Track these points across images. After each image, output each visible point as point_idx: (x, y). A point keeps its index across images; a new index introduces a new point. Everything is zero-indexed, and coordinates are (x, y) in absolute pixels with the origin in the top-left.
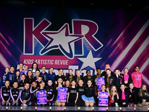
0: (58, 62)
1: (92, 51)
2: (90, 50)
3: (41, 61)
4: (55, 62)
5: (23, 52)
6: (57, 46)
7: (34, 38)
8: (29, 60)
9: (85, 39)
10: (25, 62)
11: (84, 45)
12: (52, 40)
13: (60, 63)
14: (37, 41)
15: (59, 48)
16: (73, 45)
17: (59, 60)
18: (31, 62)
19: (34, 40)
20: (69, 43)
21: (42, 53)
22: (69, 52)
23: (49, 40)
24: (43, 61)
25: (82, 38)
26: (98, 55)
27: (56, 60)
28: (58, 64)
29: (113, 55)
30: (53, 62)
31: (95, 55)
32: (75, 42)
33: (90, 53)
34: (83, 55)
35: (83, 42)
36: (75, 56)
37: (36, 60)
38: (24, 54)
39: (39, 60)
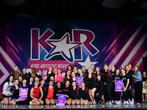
0: (61, 66)
1: (89, 56)
2: (88, 56)
3: (46, 65)
4: (58, 66)
5: (30, 58)
6: (59, 53)
7: (40, 46)
8: (36, 64)
9: (83, 46)
10: (32, 66)
11: (82, 51)
12: (55, 47)
13: (62, 67)
14: (43, 48)
15: (61, 54)
16: (73, 51)
17: (61, 65)
18: (37, 66)
19: (40, 47)
20: (70, 50)
21: (46, 58)
22: (69, 57)
23: (53, 47)
24: (47, 65)
25: (81, 45)
26: (94, 60)
27: (58, 65)
28: (60, 68)
29: (108, 59)
30: (56, 66)
31: (92, 60)
32: (75, 49)
33: (88, 58)
34: (82, 60)
35: (82, 49)
36: (75, 61)
37: (42, 65)
38: (32, 59)
39: (44, 64)
